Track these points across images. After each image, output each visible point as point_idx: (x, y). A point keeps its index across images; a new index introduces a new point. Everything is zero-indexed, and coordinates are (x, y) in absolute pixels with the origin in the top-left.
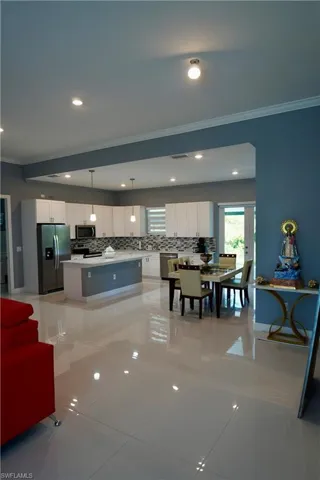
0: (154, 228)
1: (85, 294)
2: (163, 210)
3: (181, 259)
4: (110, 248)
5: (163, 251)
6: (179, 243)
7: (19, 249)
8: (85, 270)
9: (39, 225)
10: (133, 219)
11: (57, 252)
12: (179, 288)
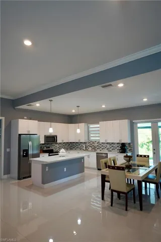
0: (93, 137)
1: (43, 183)
2: (98, 126)
3: (110, 159)
4: (63, 150)
5: (98, 151)
6: (108, 146)
7: (8, 150)
8: (45, 165)
9: (20, 135)
10: (78, 131)
11: (30, 152)
12: (109, 182)
